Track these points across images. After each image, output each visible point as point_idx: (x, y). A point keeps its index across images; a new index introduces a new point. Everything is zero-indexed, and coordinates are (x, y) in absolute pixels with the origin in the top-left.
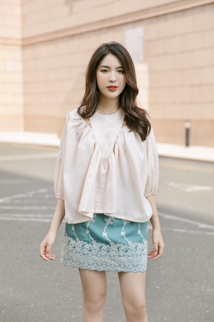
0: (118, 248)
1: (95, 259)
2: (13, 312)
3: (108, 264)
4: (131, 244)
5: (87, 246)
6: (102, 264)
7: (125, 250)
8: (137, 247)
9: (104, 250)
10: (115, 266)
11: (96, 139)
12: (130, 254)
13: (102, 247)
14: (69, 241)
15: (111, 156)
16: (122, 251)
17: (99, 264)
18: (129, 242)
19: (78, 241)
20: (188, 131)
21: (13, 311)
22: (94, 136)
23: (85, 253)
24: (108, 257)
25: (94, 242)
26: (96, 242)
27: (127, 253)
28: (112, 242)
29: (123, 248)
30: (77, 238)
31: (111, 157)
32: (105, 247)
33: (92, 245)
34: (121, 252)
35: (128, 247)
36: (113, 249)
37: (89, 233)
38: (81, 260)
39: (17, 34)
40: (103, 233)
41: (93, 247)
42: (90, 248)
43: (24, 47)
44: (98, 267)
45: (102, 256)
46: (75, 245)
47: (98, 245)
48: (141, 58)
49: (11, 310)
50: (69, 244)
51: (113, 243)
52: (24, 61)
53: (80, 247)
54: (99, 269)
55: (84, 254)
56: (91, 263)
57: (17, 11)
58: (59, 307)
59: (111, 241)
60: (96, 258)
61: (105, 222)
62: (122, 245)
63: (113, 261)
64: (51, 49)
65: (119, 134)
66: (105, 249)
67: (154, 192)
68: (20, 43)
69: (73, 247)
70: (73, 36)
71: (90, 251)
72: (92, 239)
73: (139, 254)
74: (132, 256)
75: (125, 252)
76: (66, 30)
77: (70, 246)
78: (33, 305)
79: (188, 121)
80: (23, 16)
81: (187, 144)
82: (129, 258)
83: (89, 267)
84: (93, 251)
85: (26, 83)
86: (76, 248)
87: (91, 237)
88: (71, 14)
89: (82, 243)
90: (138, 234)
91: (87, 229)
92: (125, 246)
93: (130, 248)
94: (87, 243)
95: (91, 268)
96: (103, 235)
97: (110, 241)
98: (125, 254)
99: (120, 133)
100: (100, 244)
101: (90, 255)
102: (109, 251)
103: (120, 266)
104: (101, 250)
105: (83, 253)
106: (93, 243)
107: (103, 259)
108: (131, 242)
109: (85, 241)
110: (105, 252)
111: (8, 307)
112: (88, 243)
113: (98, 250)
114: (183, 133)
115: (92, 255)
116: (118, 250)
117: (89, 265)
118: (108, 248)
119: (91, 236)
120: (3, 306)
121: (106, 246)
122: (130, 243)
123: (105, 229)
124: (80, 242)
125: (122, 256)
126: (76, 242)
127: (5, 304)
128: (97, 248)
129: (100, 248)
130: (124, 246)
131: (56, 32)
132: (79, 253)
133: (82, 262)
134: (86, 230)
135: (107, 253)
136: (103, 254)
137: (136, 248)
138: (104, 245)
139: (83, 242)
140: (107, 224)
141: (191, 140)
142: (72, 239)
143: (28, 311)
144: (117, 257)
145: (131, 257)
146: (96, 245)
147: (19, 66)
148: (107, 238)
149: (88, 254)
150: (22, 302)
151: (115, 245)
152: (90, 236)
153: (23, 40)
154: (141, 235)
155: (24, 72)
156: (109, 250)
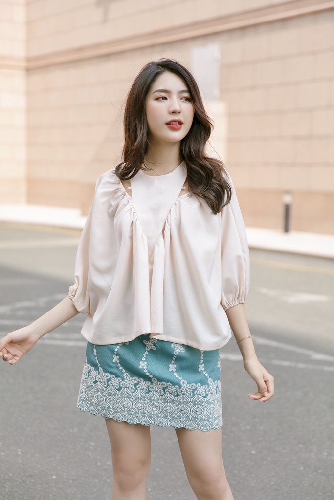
0: (164, 389)
1: (125, 403)
2: (23, 486)
3: (147, 413)
4: (185, 386)
5: (115, 381)
6: (137, 413)
7: (174, 393)
8: (196, 391)
9: (141, 389)
10: (158, 417)
11: (135, 214)
12: (182, 401)
13: (138, 383)
14: (89, 372)
15: (159, 241)
16: (170, 393)
17: (131, 412)
18: (182, 381)
19: (101, 372)
20: (287, 209)
21: (23, 484)
22: (133, 210)
23: (111, 392)
24: (147, 400)
25: (126, 375)
26: (129, 375)
27: (177, 399)
28: (154, 379)
29: (172, 388)
30: (100, 368)
31: (158, 244)
32: (144, 384)
33: (123, 380)
34: (168, 394)
35: (180, 390)
36: (157, 389)
37: (118, 361)
38: (104, 402)
39: (19, 51)
40: (141, 363)
41: (124, 384)
42: (119, 384)
43: (29, 71)
44: (131, 417)
45: (138, 399)
46: (97, 379)
47: (133, 381)
48: (216, 92)
49: (20, 483)
50: (88, 377)
51: (156, 380)
52: (29, 93)
53: (104, 382)
54: (131, 420)
55: (109, 395)
56: (118, 410)
57: (20, 14)
58: (96, 481)
59: (153, 377)
60: (127, 402)
61: (145, 346)
62: (170, 385)
63: (154, 409)
64: (73, 75)
65: (174, 206)
66: (143, 388)
67: (243, 299)
68: (24, 64)
69: (94, 381)
70: (107, 56)
71: (119, 389)
72: (124, 370)
73: (198, 401)
74: (187, 403)
75: (174, 396)
76: (98, 46)
77: (89, 379)
78: (54, 477)
79: (288, 192)
80: (30, 23)
81: (286, 229)
82: (181, 406)
83: (116, 415)
84: (123, 389)
85: (31, 129)
86: (98, 383)
87: (121, 368)
88: (105, 21)
89: (107, 376)
90: (200, 370)
91: (116, 353)
92: (175, 386)
93: (183, 391)
94: (114, 376)
95: (119, 418)
96: (141, 367)
97: (151, 376)
98: (174, 398)
99: (175, 204)
100: (136, 379)
101: (118, 396)
102: (149, 391)
103: (165, 416)
104: (136, 389)
105: (108, 393)
106: (125, 377)
107: (139, 405)
108: (186, 382)
109: (111, 373)
110: (143, 393)
111: (16, 479)
112: (117, 376)
113: (132, 388)
114: (281, 211)
115: (122, 397)
116: (164, 391)
117: (116, 412)
118: (148, 386)
119: (122, 365)
120: (7, 477)
121: (145, 382)
122: (184, 384)
123: (145, 356)
124: (104, 374)
125: (169, 402)
126: (99, 375)
127: (11, 475)
128: (131, 385)
129: (135, 385)
130: (173, 386)
131: (80, 49)
132: (102, 391)
133: (105, 406)
134: (114, 356)
135: (146, 395)
136: (140, 396)
137: (193, 392)
138: (143, 380)
139: (109, 375)
140: (148, 348)
141: (293, 222)
142: (94, 369)
143: (47, 486)
144: (161, 402)
145: (184, 404)
146: (129, 381)
147: (21, 102)
148: (146, 371)
149: (115, 394)
150: (36, 472)
151: (159, 383)
152: (119, 365)
153: (28, 59)
154: (204, 372)
155: (29, 110)
156: (150, 389)
